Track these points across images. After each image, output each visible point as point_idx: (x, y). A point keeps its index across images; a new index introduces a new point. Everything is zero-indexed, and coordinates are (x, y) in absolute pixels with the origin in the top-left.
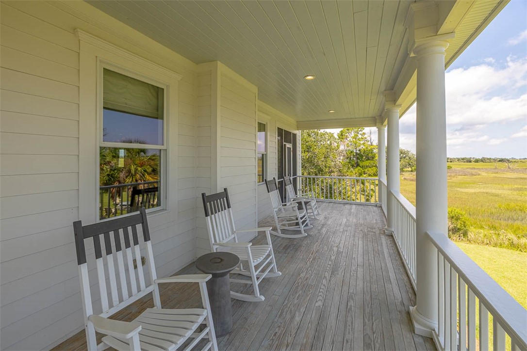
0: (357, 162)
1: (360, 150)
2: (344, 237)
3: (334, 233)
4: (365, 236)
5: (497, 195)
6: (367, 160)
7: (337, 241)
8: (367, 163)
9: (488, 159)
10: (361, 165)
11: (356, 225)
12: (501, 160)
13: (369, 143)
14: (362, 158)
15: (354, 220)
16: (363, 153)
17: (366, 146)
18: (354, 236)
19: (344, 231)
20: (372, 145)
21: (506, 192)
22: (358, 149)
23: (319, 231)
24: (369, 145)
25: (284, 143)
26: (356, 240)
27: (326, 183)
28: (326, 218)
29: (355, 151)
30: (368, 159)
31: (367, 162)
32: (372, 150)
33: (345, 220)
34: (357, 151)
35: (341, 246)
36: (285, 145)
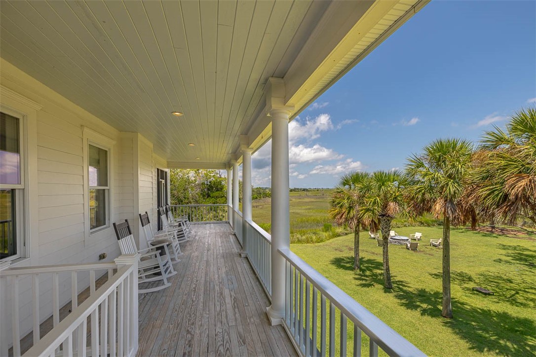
0: (208, 193)
1: (210, 182)
2: (210, 239)
3: (204, 237)
4: (221, 237)
5: (298, 214)
6: (216, 191)
7: (207, 240)
8: (216, 194)
9: (297, 189)
10: (211, 196)
11: (215, 233)
12: (304, 190)
13: (218, 175)
14: (212, 189)
15: (214, 231)
16: (214, 185)
17: (216, 178)
18: (215, 237)
19: (209, 236)
20: (220, 177)
21: (303, 211)
22: (208, 181)
23: (194, 238)
24: (218, 177)
25: (160, 180)
26: (217, 239)
27: (186, 212)
28: (196, 232)
29: (206, 183)
30: (218, 190)
31: (216, 192)
32: (220, 182)
33: (208, 232)
34: (208, 183)
35: (209, 242)
36: (161, 181)
